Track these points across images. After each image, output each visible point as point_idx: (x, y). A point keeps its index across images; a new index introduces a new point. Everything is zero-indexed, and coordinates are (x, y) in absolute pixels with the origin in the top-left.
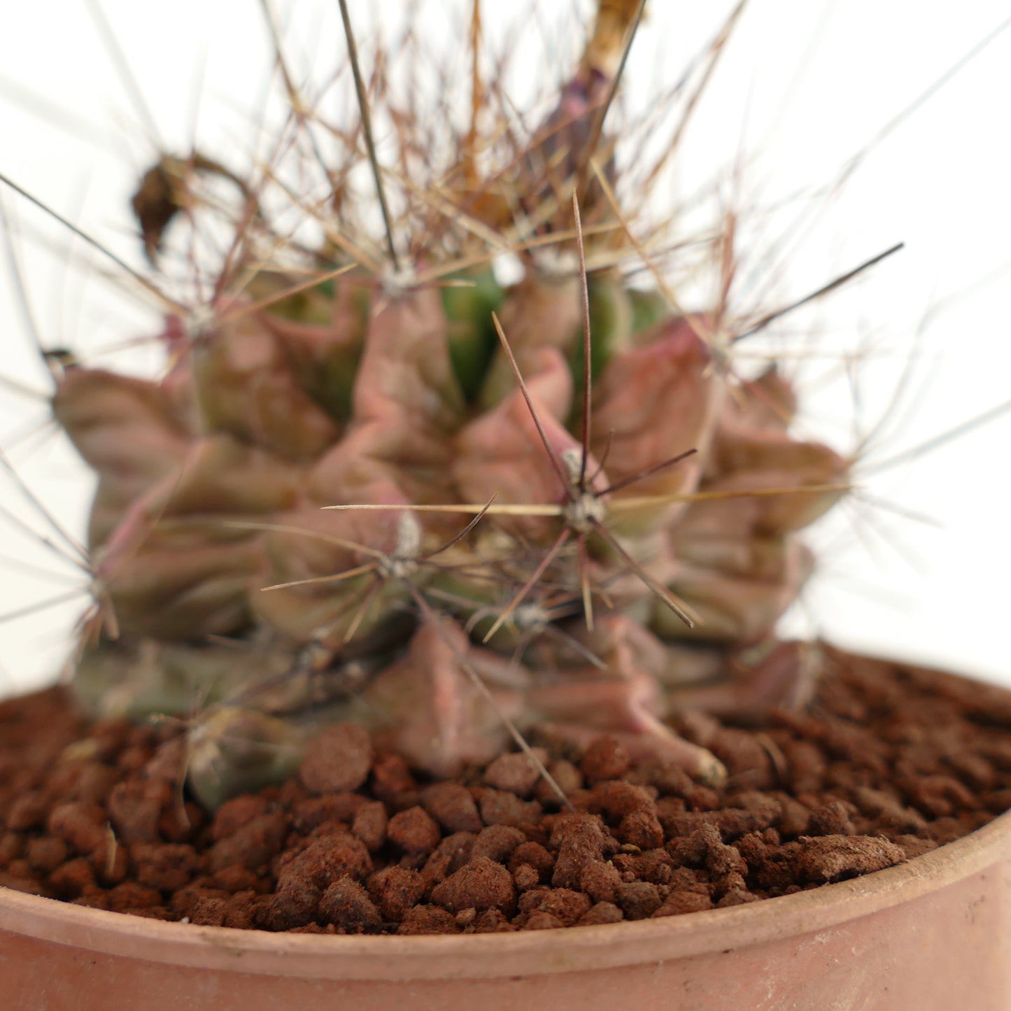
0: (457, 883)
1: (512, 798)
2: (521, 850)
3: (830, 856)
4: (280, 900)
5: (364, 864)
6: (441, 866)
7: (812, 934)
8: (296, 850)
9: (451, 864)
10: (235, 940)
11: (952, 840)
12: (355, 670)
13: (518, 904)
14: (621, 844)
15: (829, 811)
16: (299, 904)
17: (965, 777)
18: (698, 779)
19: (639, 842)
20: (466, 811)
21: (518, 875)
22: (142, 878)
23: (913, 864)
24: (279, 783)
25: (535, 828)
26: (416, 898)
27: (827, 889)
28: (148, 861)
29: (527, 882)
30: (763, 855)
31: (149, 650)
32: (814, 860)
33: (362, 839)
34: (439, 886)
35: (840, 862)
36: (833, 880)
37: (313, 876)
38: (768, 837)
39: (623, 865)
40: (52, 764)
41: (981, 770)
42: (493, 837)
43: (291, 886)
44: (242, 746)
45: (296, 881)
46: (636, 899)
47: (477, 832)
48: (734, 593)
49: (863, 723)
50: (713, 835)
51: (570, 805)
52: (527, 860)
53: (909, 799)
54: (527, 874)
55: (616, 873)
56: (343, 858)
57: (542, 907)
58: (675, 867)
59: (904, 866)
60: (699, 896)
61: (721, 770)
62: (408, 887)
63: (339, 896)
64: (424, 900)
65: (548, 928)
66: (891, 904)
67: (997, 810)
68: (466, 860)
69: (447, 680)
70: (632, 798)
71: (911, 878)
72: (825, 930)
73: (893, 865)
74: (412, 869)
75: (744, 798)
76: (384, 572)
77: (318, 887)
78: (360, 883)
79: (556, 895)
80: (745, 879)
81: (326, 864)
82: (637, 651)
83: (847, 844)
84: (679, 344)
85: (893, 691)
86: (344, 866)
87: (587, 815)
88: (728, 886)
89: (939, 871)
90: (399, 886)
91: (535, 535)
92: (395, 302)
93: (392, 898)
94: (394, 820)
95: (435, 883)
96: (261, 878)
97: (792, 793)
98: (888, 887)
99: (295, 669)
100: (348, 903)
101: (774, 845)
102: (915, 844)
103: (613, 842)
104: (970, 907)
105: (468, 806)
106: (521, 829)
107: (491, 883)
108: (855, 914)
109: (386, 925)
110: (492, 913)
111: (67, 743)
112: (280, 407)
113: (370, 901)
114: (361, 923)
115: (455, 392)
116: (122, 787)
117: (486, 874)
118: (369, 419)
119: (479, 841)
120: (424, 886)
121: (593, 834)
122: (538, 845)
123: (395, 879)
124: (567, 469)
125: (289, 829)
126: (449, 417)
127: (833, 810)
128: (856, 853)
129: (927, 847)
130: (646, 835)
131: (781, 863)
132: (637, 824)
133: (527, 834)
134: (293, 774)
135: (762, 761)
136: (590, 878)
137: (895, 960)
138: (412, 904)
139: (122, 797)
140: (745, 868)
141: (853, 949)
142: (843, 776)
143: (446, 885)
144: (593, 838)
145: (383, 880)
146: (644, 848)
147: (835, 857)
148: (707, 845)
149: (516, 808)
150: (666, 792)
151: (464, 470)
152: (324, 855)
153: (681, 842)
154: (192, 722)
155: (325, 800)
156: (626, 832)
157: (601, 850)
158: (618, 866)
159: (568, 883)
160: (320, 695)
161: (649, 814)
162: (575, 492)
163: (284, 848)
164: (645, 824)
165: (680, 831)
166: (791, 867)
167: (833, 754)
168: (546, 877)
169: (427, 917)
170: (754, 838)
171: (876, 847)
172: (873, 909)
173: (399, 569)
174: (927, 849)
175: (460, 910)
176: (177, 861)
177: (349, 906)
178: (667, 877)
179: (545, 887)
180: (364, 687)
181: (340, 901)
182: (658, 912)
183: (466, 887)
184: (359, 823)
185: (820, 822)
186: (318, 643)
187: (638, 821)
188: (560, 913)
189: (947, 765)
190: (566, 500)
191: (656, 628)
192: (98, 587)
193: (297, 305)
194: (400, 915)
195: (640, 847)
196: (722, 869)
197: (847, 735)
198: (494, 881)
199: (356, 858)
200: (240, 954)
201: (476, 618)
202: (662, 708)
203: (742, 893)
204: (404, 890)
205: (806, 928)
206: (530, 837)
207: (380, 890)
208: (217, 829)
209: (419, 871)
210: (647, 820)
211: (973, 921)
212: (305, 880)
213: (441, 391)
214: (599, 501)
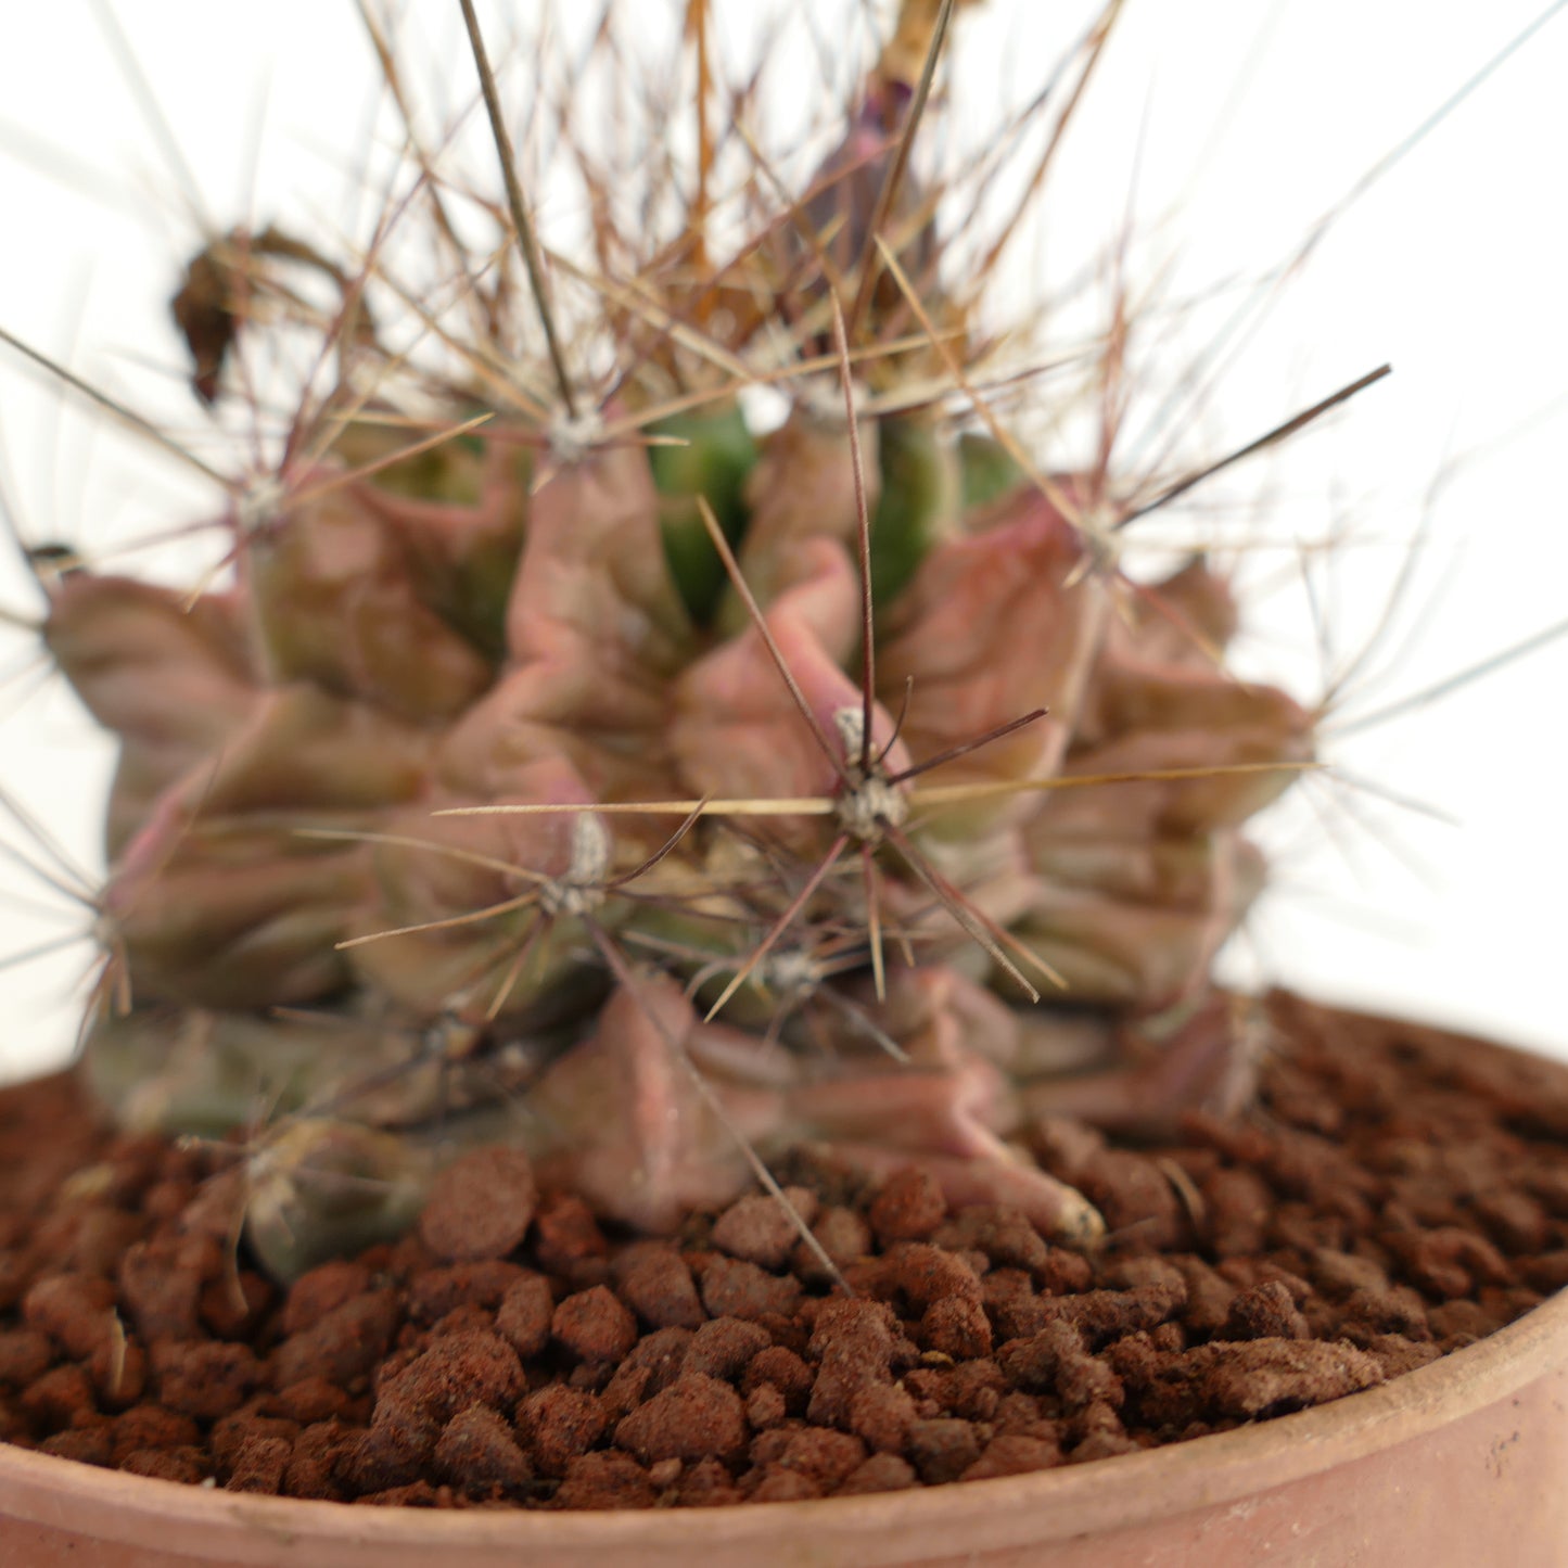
0: (654, 1416)
1: (753, 1271)
2: (761, 1360)
3: (1256, 1377)
4: (373, 1442)
5: (511, 1381)
6: (634, 1386)
7: (1225, 1507)
8: (410, 1353)
9: (649, 1380)
10: (284, 1518)
11: (1464, 1344)
12: (515, 1057)
13: (748, 1452)
14: (922, 1352)
15: (1263, 1296)
16: (402, 1449)
17: (1498, 1231)
18: (1055, 1237)
19: (952, 1348)
20: (677, 1294)
21: (752, 1404)
22: (165, 1398)
23: (1394, 1387)
24: (392, 1238)
25: (786, 1321)
26: (590, 1439)
27: (1250, 1434)
28: (175, 1370)
29: (765, 1416)
30: (1150, 1371)
31: (198, 1025)
32: (1229, 1383)
33: (509, 1339)
34: (628, 1419)
35: (1271, 1386)
36: (1263, 1417)
37: (427, 1402)
38: (1161, 1339)
39: (920, 1390)
40: (46, 1203)
41: (1522, 1215)
42: (717, 1338)
43: (390, 1419)
44: (333, 1182)
45: (399, 1411)
46: (936, 1448)
47: (694, 1328)
48: (1127, 926)
49: (1333, 1137)
50: (1068, 1339)
51: (844, 1284)
52: (770, 1376)
53: (1402, 1271)
54: (767, 1401)
55: (907, 1403)
56: (477, 1372)
57: (785, 1460)
58: (1005, 1392)
59: (1379, 1392)
60: (1038, 1445)
61: (1095, 1221)
62: (577, 1421)
63: (464, 1437)
64: (603, 1441)
65: (791, 1499)
66: (1357, 1455)
67: (1546, 1288)
68: (674, 1375)
69: (657, 1075)
70: (943, 1272)
71: (1390, 1413)
72: (1247, 1498)
73: (1361, 1389)
74: (586, 1389)
75: (1129, 1269)
76: (551, 906)
77: (435, 1419)
78: (501, 1413)
79: (809, 1440)
80: (1121, 1413)
81: (450, 1381)
82: (968, 1023)
83: (1285, 1357)
84: (1034, 530)
85: (1387, 1081)
86: (479, 1384)
87: (869, 1303)
88: (1086, 1427)
89: (1437, 1400)
90: (562, 1420)
91: (794, 843)
92: (569, 468)
93: (550, 1440)
94: (563, 1307)
95: (623, 1413)
96: (355, 1397)
97: (1211, 1257)
98: (1349, 1428)
99: (420, 1056)
100: (477, 1449)
101: (1172, 1353)
102: (1402, 1351)
103: (907, 1349)
104: (1493, 1451)
105: (681, 1284)
106: (765, 1324)
107: (707, 1418)
108: (1294, 1471)
109: (540, 1484)
110: (707, 1468)
111: (68, 1171)
112: (394, 637)
113: (514, 1445)
114: (498, 1482)
115: (674, 609)
116: (139, 1249)
117: (700, 1401)
118: (530, 658)
119: (694, 1344)
120: (603, 1420)
121: (874, 1337)
122: (788, 1352)
123: (557, 1409)
124: (842, 741)
125: (402, 1317)
126: (664, 650)
127: (1268, 1295)
128: (1297, 1371)
129: (1422, 1356)
130: (962, 1337)
131: (1179, 1386)
132: (948, 1318)
133: (774, 1332)
134: (411, 1226)
135: (1166, 1201)
136: (864, 1411)
137: (1366, 1541)
138: (583, 1450)
139: (140, 1265)
140: (1119, 1393)
141: (1295, 1527)
142: (1296, 1229)
143: (637, 1418)
144: (873, 1344)
145: (536, 1410)
146: (959, 1357)
147: (1263, 1379)
148: (1056, 1357)
149: (758, 1288)
150: (1001, 1261)
151: (686, 737)
152: (447, 1367)
153: (1021, 1349)
154: (252, 1145)
155: (457, 1272)
156: (931, 1331)
157: (887, 1363)
158: (913, 1390)
159: (831, 1418)
160: (459, 1098)
161: (969, 1301)
162: (855, 777)
163: (393, 1347)
164: (961, 1319)
165: (1020, 1329)
166: (1195, 1390)
167: (1283, 1189)
168: (798, 1406)
169: (604, 1473)
170: (1135, 1345)
171: (1333, 1360)
172: (1326, 1463)
173: (575, 902)
174: (1420, 1360)
175: (658, 1460)
176: (221, 1370)
177: (479, 1454)
178: (991, 1411)
179: (793, 1425)
180: (527, 1085)
181: (467, 1446)
182: (972, 1471)
183: (668, 1424)
184: (507, 1312)
185: (1246, 1314)
186: (453, 1015)
187: (950, 1312)
188: (815, 1472)
189: (1469, 1209)
190: (840, 790)
191: (999, 986)
192: (105, 928)
193: (428, 471)
194: (563, 1467)
195: (953, 1357)
196: (1080, 1398)
197: (1308, 1156)
198: (713, 1414)
199: (498, 1371)
200: (292, 1540)
201: (702, 977)
202: (1009, 1115)
203: (1108, 1439)
204: (570, 1427)
205: (1213, 1497)
206: (778, 1338)
207: (533, 1427)
208: (290, 1315)
209: (598, 1394)
210: (964, 1311)
211: (1499, 1473)
212: (414, 1409)
213: (651, 610)
214: (895, 789)
